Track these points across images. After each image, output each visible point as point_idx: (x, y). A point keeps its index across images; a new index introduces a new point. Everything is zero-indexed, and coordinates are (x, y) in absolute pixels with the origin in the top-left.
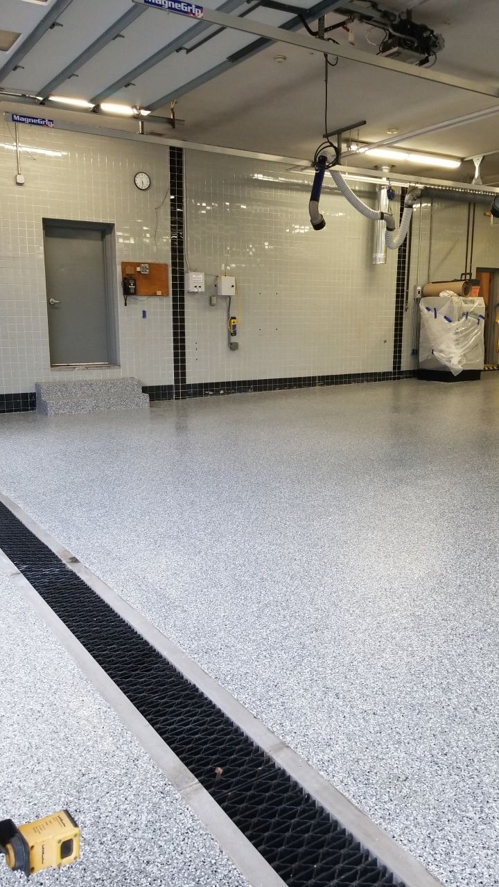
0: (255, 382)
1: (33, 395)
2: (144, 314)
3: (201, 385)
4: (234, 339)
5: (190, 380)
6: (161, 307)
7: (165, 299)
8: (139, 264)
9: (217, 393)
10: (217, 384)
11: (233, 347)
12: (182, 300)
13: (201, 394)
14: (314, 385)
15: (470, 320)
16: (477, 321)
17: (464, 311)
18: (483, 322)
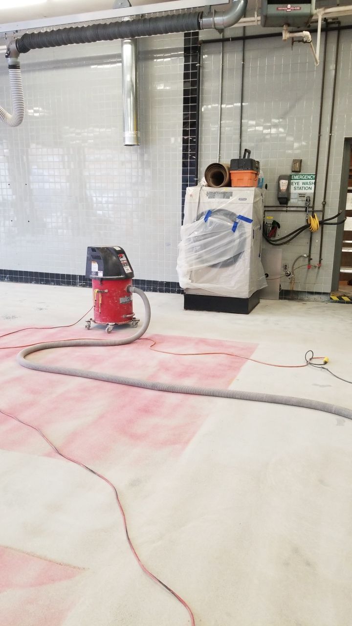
15: (212, 223)
16: (231, 225)
17: (205, 208)
18: (248, 228)
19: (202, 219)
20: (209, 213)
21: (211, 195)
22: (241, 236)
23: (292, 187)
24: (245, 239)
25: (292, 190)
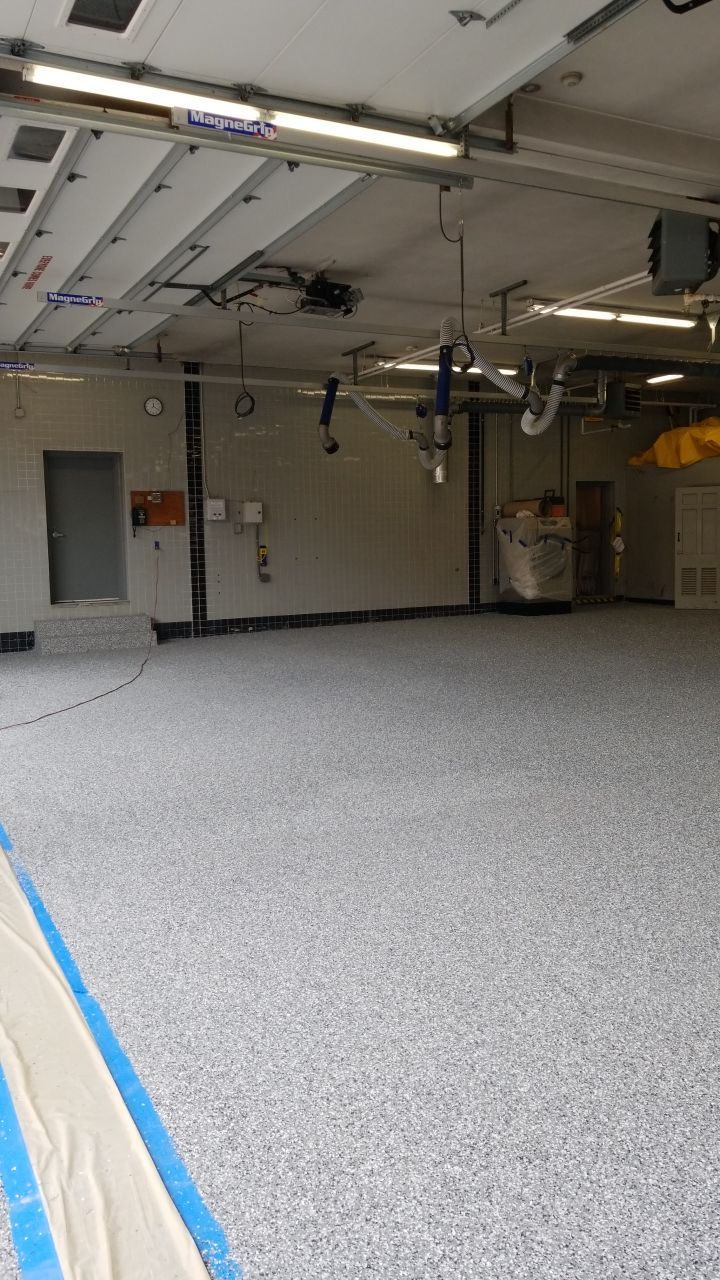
0: (291, 617)
1: (31, 634)
2: (157, 544)
3: (224, 621)
4: (264, 570)
5: (213, 614)
6: (177, 538)
7: (180, 528)
8: (150, 493)
9: (245, 630)
10: (245, 620)
11: (265, 578)
12: (201, 528)
13: (225, 632)
14: (367, 621)
15: (549, 544)
16: (560, 545)
17: (542, 534)
24: (568, 556)
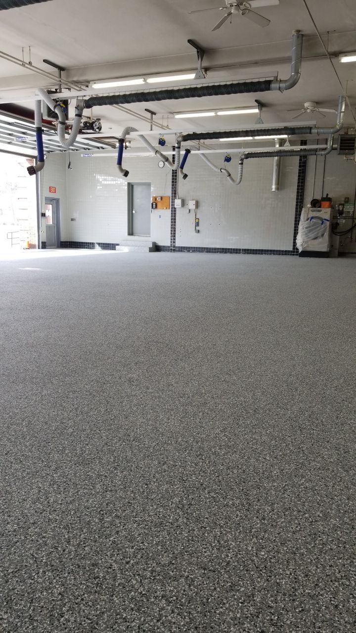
0: (207, 248)
2: (160, 216)
3: (182, 247)
4: (198, 228)
5: (177, 245)
6: (166, 214)
7: (168, 210)
8: (158, 197)
9: (189, 251)
10: (189, 248)
11: (198, 231)
12: (175, 210)
13: (181, 251)
14: (240, 253)
15: (313, 221)
16: (321, 222)
17: (310, 216)
18: (328, 223)
19: (309, 220)
20: (312, 218)
21: (313, 211)
22: (324, 227)
23: (344, 209)
24: (327, 228)
25: (345, 210)
